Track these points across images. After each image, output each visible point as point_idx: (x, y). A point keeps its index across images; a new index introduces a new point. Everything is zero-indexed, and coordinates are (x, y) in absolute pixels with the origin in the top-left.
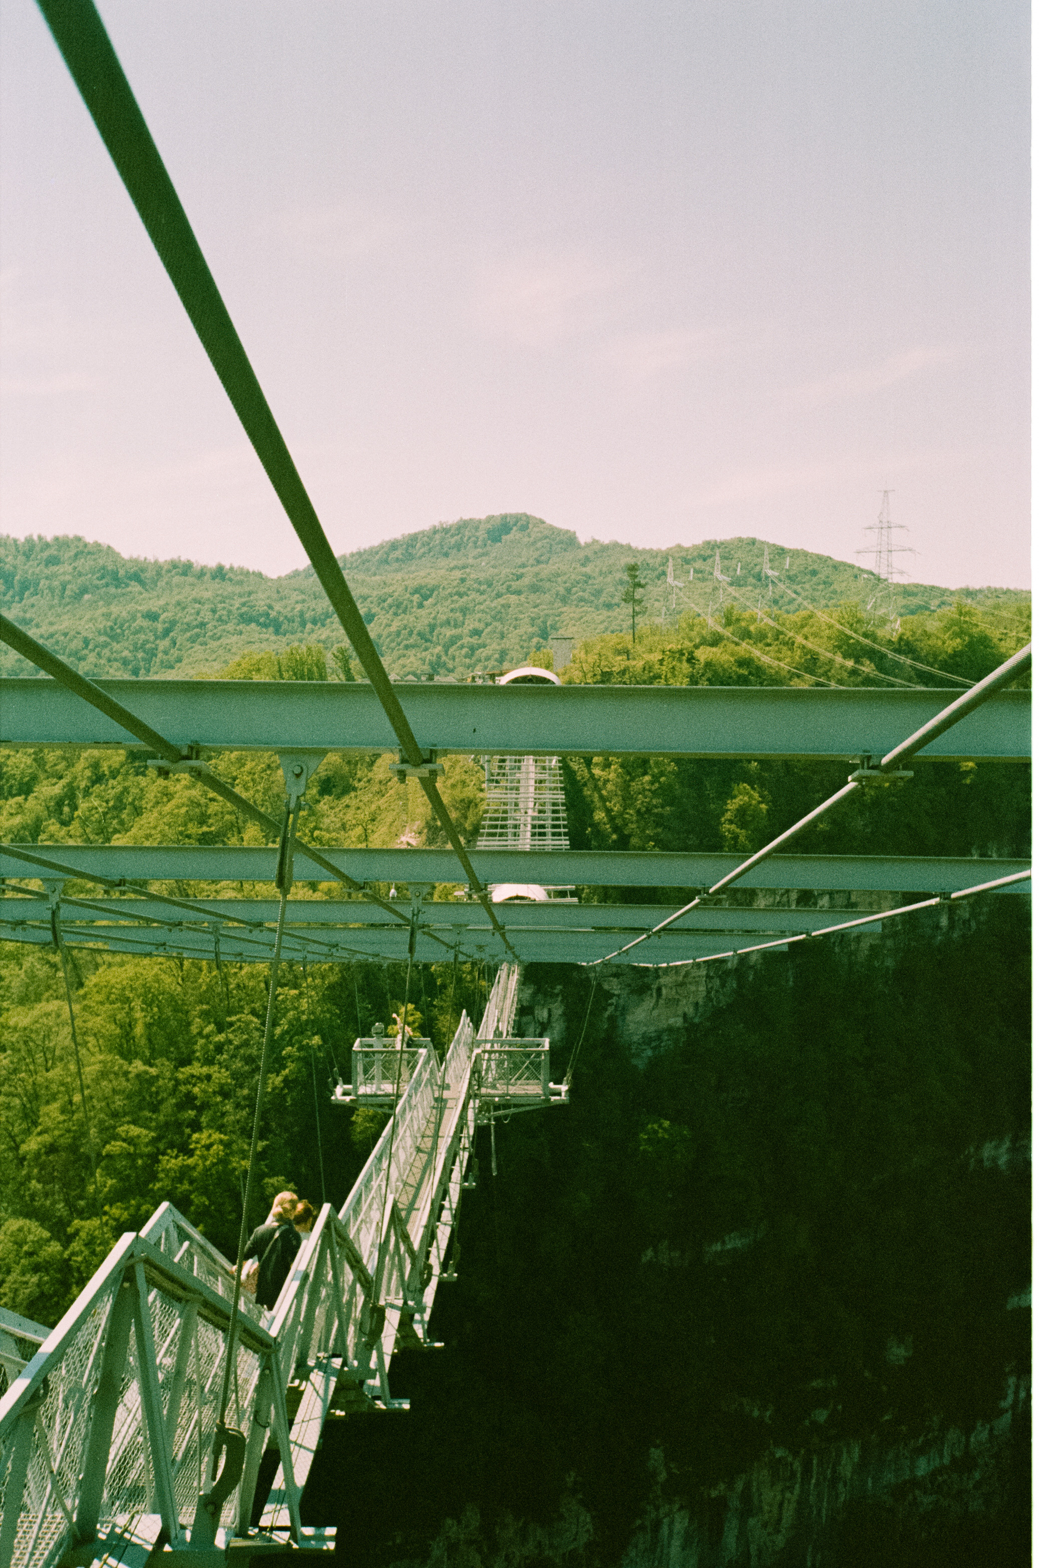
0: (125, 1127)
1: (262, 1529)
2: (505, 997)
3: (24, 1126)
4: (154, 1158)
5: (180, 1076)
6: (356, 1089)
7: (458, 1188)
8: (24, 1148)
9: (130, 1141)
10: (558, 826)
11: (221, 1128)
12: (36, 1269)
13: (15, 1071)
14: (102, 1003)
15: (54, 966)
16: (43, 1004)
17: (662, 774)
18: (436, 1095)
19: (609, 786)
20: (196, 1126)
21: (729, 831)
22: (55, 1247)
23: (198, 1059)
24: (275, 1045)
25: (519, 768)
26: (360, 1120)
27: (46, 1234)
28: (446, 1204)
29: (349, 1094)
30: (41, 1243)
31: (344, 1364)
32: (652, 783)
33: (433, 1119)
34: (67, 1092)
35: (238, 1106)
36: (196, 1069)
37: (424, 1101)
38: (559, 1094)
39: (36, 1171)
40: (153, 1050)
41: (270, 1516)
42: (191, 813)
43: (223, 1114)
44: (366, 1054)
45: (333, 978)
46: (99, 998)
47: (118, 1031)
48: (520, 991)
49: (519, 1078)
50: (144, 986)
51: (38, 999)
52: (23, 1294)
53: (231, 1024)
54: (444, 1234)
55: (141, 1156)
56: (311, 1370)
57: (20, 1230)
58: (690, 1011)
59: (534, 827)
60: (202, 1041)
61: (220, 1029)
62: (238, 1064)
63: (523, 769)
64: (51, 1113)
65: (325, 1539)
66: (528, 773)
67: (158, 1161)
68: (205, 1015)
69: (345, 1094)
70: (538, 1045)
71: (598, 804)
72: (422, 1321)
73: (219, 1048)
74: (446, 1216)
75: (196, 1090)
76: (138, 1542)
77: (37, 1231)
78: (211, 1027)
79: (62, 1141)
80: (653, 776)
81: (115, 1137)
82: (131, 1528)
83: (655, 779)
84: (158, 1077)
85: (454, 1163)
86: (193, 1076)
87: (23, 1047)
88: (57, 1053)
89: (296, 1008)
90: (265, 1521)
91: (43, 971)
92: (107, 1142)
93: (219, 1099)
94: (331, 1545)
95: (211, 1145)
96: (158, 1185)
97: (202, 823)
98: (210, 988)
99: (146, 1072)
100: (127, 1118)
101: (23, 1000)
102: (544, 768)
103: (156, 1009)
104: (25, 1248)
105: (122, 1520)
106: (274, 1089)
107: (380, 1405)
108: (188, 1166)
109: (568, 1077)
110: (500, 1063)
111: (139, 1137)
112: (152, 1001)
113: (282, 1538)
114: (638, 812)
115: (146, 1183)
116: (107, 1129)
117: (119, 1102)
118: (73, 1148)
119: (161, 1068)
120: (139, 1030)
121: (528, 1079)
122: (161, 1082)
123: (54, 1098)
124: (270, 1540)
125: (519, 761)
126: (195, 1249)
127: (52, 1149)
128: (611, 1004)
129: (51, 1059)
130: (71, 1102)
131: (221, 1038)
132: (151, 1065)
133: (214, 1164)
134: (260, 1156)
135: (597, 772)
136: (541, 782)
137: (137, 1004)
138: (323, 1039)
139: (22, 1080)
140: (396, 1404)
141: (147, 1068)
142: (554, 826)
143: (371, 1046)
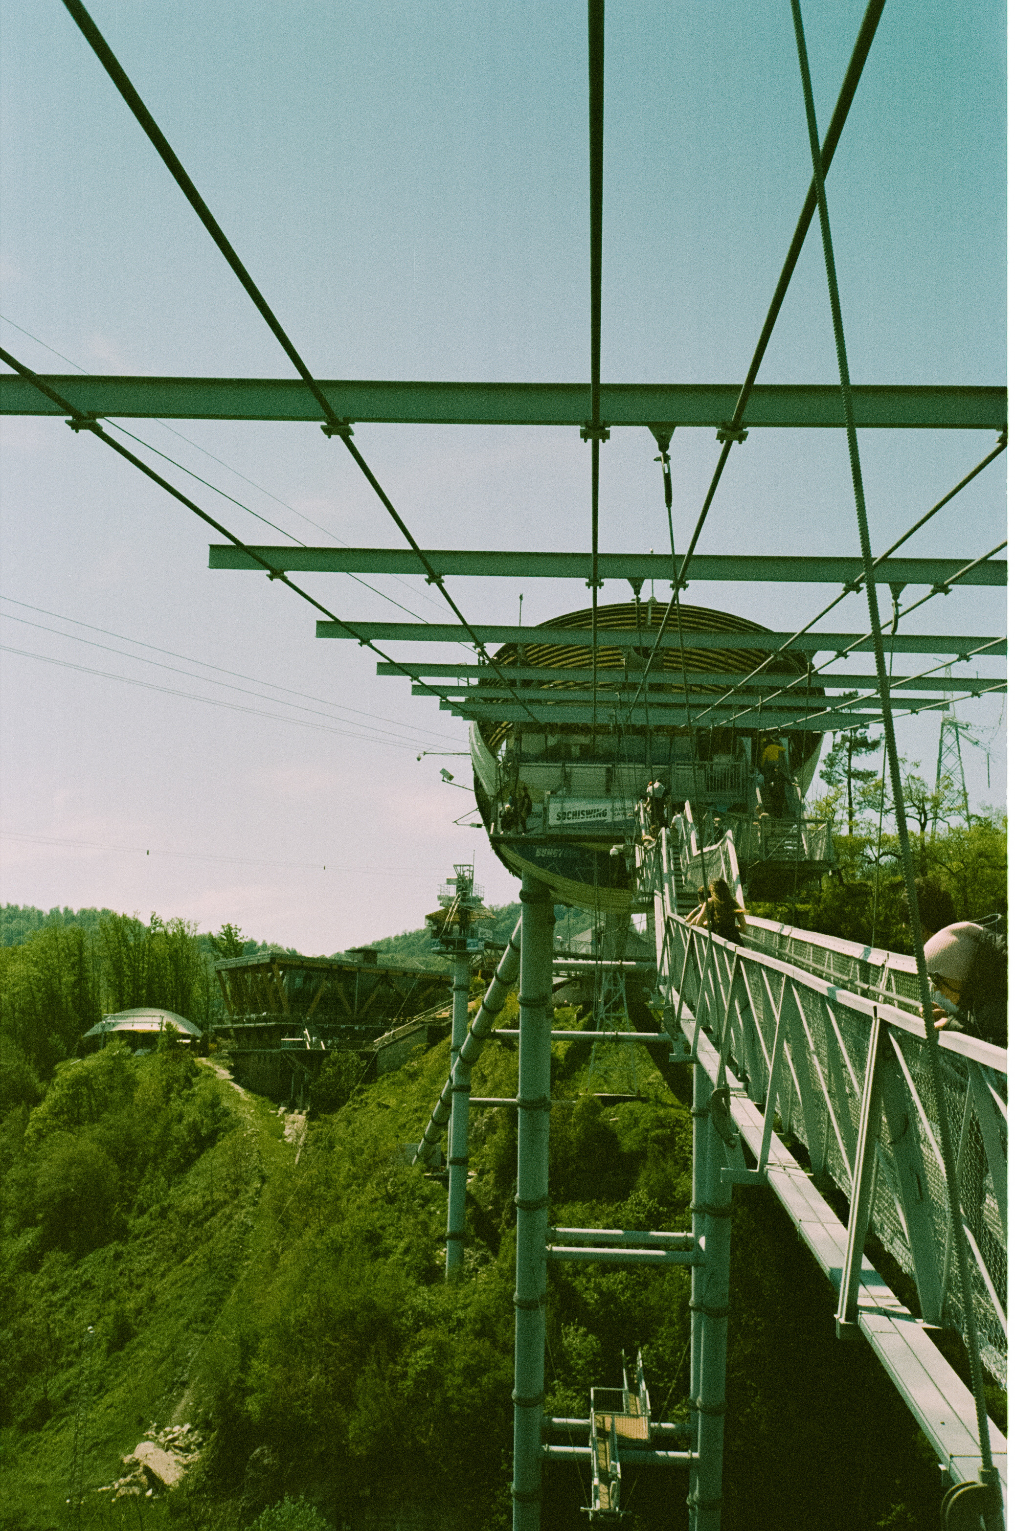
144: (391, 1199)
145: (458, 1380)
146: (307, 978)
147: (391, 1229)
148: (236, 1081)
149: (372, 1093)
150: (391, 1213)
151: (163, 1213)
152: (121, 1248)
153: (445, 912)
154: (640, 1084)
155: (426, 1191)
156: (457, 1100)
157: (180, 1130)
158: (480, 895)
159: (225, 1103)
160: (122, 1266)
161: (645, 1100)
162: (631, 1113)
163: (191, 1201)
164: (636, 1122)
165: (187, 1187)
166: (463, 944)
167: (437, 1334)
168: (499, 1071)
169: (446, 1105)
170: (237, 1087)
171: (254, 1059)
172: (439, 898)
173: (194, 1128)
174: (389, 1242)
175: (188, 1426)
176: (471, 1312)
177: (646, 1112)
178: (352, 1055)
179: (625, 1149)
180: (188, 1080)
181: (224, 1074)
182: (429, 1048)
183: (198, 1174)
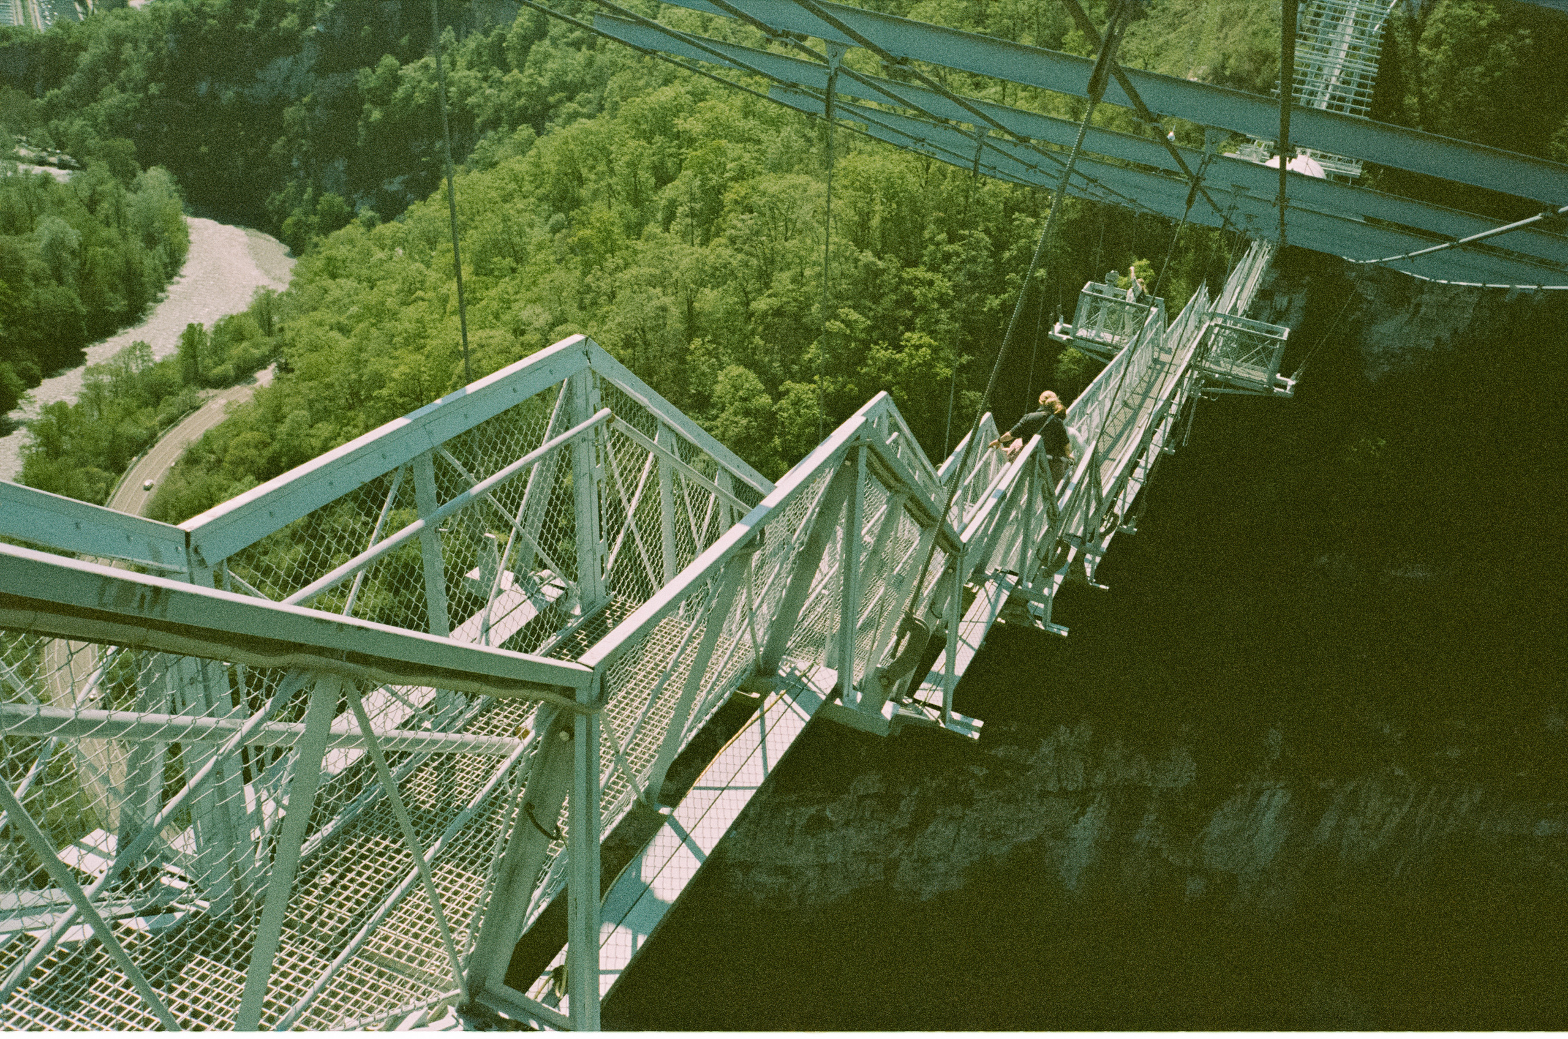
0: (846, 310)
1: (916, 701)
2: (1248, 274)
3: (757, 286)
4: (866, 345)
5: (905, 275)
6: (1076, 329)
7: (1157, 450)
8: (754, 305)
9: (848, 324)
10: (1360, 103)
11: (932, 333)
12: (747, 413)
13: (758, 233)
14: (846, 187)
15: (809, 140)
16: (793, 176)
17: (1499, 67)
18: (1156, 355)
19: (1432, 70)
20: (910, 326)
21: (1557, 150)
22: (765, 399)
23: (924, 263)
24: (1000, 268)
25: (1335, 27)
26: (1066, 360)
27: (761, 386)
28: (1142, 462)
29: (1067, 333)
30: (753, 393)
31: (1019, 583)
32: (1483, 75)
33: (1146, 379)
34: (800, 264)
35: (952, 318)
36: (921, 272)
37: (1143, 358)
38: (1285, 387)
39: (760, 329)
40: (884, 244)
41: (925, 693)
42: (971, 10)
43: (937, 322)
44: (1095, 299)
45: (1073, 215)
46: (846, 182)
47: (856, 218)
48: (1266, 273)
49: (1246, 361)
50: (888, 180)
51: (789, 171)
52: (732, 431)
53: (963, 238)
54: (1133, 488)
55: (856, 340)
56: (987, 579)
57: (739, 376)
58: (1446, 335)
59: (1333, 97)
60: (932, 247)
61: (951, 241)
62: (960, 277)
63: (1339, 29)
64: (783, 280)
65: (971, 728)
66: (1343, 35)
67: (870, 349)
68: (939, 222)
69: (1063, 332)
70: (1275, 333)
71: (1413, 86)
72: (1092, 562)
73: (947, 258)
74: (1139, 473)
75: (917, 292)
76: (814, 689)
77: (752, 381)
78: (943, 236)
79: (788, 308)
80: (1487, 68)
81: (836, 317)
82: (810, 675)
83: (1489, 71)
84: (884, 270)
85: (1158, 426)
86: (916, 278)
87: (768, 213)
88: (799, 225)
89: (1029, 237)
90: (919, 695)
91: (798, 144)
92: (828, 319)
93: (936, 306)
94: (976, 736)
95: (921, 346)
96: (864, 370)
97: (978, 23)
98: (950, 198)
99: (874, 264)
100: (850, 303)
101: (776, 168)
102: (1363, 33)
103: (894, 206)
104: (741, 393)
105: (802, 665)
106: (991, 309)
107: (1040, 625)
108: (896, 361)
109: (1300, 372)
110: (1228, 339)
111: (856, 321)
112: (893, 197)
113: (933, 715)
114: (1457, 107)
115: (856, 364)
116: (829, 307)
117: (844, 285)
118: (797, 318)
119: (889, 264)
120: (875, 222)
121: (1256, 363)
122: (885, 277)
123: (788, 266)
124: (921, 713)
125: (1338, 19)
126: (901, 441)
127: (778, 312)
128: (1361, 309)
129: (792, 229)
130: (802, 275)
131: (949, 248)
132: (880, 259)
133: (919, 365)
134: (962, 369)
135: (1423, 49)
136: (1355, 48)
137: (878, 195)
138: (1049, 273)
139: (762, 243)
140: (1055, 629)
141: (876, 260)
142: (1355, 102)
143: (1101, 292)
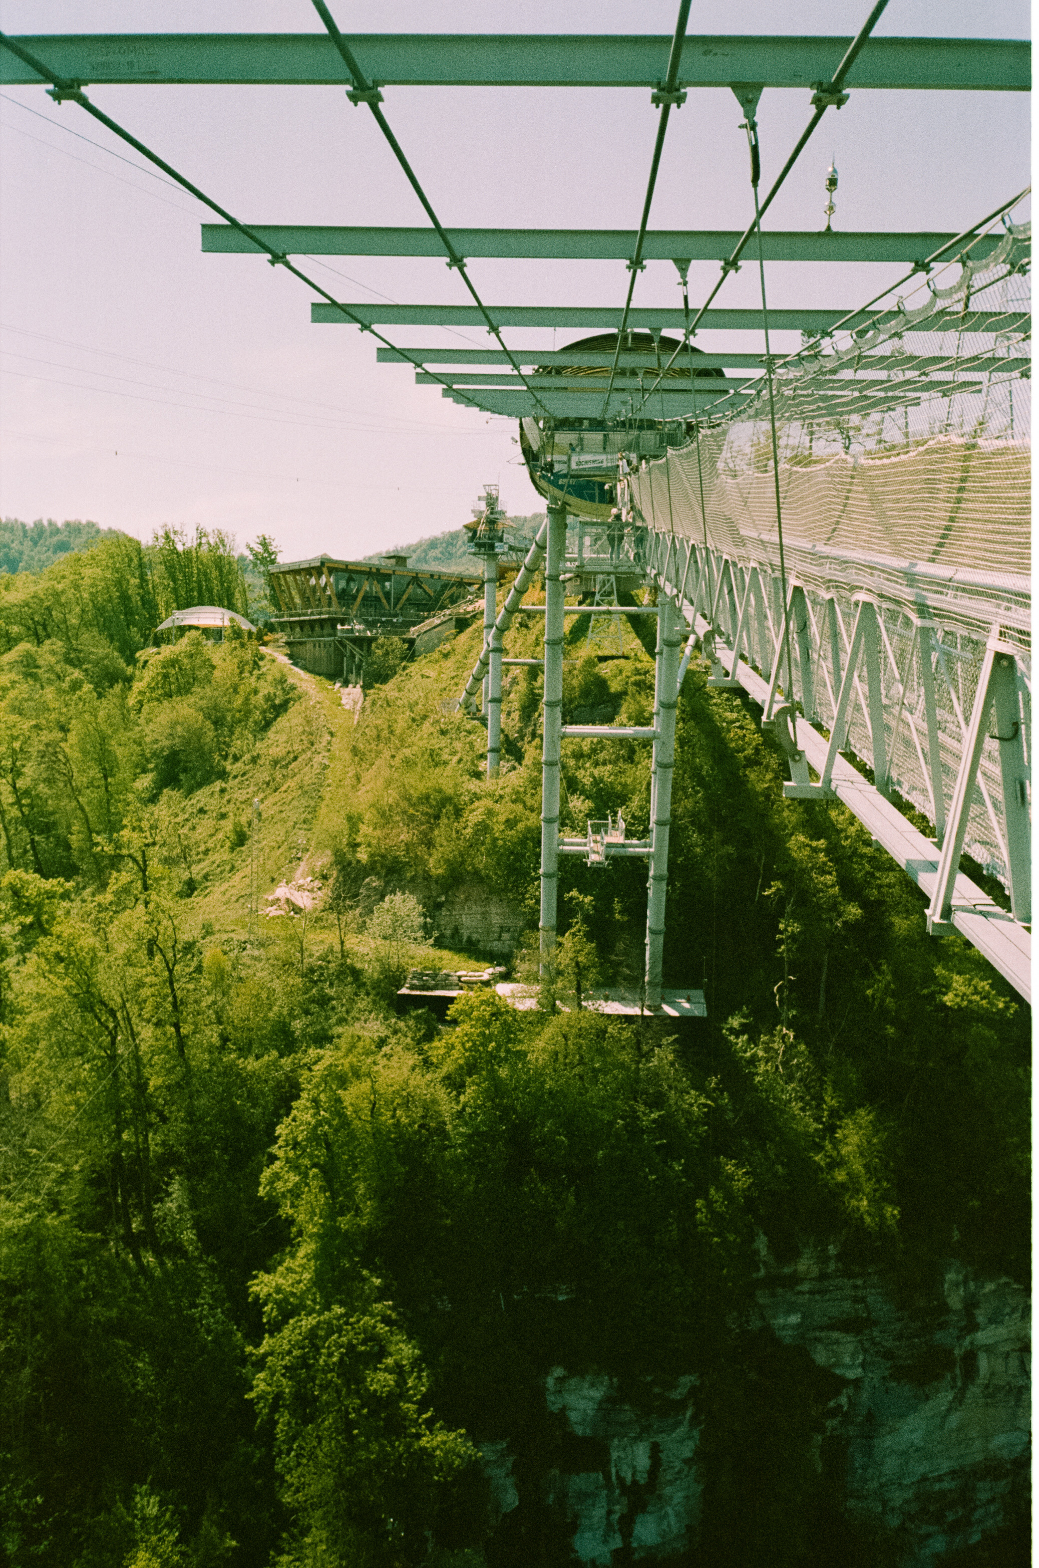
144: (443, 733)
145: (502, 827)
146: (349, 580)
147: (447, 750)
148: (295, 664)
149: (413, 668)
150: (444, 741)
151: (254, 760)
152: (224, 785)
153: (478, 523)
154: (626, 650)
155: (468, 727)
156: (494, 659)
157: (258, 700)
158: (504, 509)
159: (291, 681)
160: (227, 797)
161: (627, 658)
162: (617, 666)
163: (277, 751)
164: (621, 672)
165: (270, 742)
166: (492, 547)
167: (487, 803)
168: (518, 646)
169: (485, 664)
170: (296, 669)
171: (309, 647)
172: (473, 511)
173: (268, 698)
174: (445, 757)
175: (310, 879)
176: (509, 790)
177: (628, 666)
178: (396, 639)
179: (612, 690)
180: (255, 663)
181: (283, 660)
182: (459, 633)
183: (277, 732)
